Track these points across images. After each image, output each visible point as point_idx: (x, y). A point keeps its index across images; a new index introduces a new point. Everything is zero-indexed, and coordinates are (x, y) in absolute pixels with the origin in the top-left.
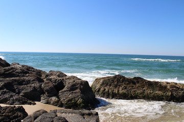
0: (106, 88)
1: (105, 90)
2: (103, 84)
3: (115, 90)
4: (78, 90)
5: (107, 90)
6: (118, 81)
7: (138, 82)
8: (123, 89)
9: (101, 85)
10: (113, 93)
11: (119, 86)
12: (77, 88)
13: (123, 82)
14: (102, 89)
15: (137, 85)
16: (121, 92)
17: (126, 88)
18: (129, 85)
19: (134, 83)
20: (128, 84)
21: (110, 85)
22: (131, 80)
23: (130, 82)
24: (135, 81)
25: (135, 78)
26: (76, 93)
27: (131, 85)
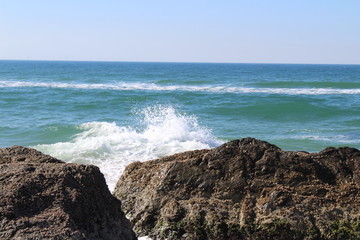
0: (187, 205)
1: (182, 213)
2: (170, 184)
3: (232, 212)
4: (55, 212)
5: (192, 214)
6: (248, 167)
7: (348, 171)
8: (272, 207)
9: (162, 191)
10: (223, 227)
11: (254, 191)
12: (48, 202)
13: (269, 172)
14: (168, 211)
15: (345, 185)
16: (263, 219)
17: (286, 203)
18: (302, 188)
19: (328, 177)
20: (296, 181)
21: (208, 191)
22: (309, 160)
23: (306, 172)
24: (332, 165)
25: (331, 152)
26: (43, 224)
27: (315, 184)
